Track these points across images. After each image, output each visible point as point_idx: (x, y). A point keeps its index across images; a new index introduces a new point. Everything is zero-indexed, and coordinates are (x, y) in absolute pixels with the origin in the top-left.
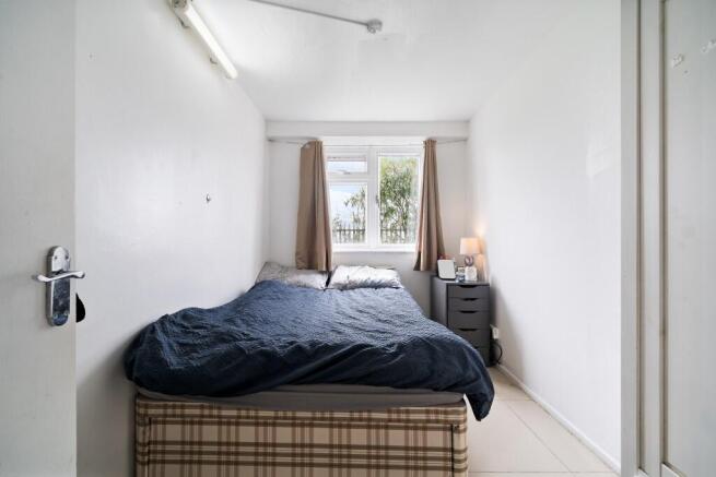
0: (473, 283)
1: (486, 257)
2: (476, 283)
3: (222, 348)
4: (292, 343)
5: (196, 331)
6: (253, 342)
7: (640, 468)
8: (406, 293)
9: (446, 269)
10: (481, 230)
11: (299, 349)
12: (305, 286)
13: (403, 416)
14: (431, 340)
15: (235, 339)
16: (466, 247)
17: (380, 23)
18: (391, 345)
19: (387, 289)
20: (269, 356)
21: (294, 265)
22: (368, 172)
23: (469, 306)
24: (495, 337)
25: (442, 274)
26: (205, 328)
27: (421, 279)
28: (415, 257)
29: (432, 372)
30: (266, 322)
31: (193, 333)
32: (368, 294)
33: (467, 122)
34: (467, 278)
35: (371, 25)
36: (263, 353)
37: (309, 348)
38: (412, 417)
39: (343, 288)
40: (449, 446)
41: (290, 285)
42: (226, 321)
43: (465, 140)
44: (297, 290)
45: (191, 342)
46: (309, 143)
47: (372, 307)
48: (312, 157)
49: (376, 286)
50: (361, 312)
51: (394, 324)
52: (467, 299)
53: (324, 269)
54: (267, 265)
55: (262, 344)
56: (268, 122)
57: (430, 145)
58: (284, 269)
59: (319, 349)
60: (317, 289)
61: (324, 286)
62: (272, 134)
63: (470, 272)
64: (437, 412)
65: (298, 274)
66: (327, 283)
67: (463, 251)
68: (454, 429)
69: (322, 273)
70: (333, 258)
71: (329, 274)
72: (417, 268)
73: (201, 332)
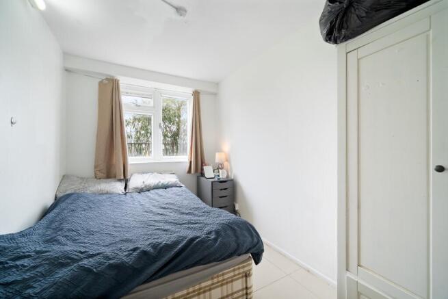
0: (224, 180)
1: (230, 163)
2: (226, 179)
3: (63, 274)
4: (135, 250)
5: (18, 263)
6: (97, 258)
7: (347, 270)
8: (187, 190)
9: (209, 172)
10: (226, 147)
11: (145, 253)
12: (107, 193)
13: (221, 278)
14: (231, 223)
15: (74, 261)
16: (219, 158)
17: (186, 11)
18: (210, 233)
19: (174, 188)
20: (119, 268)
21: (93, 175)
22: (154, 107)
23: (224, 193)
24: (237, 209)
25: (207, 175)
26: (29, 256)
27: (192, 179)
28: (188, 165)
29: (238, 245)
30: (90, 233)
31: (17, 266)
32: (163, 194)
33: (217, 84)
34: (221, 177)
35: (179, 10)
36: (111, 266)
37: (152, 251)
38: (226, 276)
39: (141, 191)
40: (245, 286)
41: (94, 194)
42: (47, 241)
43: (215, 94)
44: (104, 197)
45: (19, 278)
46: (107, 79)
47: (172, 204)
48: (110, 91)
49: (165, 187)
50: (164, 208)
51: (196, 215)
52: (221, 190)
53: (122, 178)
54: (65, 178)
55: (108, 258)
56: (66, 55)
57: (196, 94)
58: (83, 179)
59: (161, 250)
60: (119, 194)
61: (123, 191)
62: (69, 66)
63: (222, 173)
64: (239, 268)
65: (100, 184)
66: (125, 188)
67: (217, 160)
68: (247, 275)
69: (120, 180)
70: (130, 169)
71: (126, 180)
72: (189, 171)
73: (25, 262)
